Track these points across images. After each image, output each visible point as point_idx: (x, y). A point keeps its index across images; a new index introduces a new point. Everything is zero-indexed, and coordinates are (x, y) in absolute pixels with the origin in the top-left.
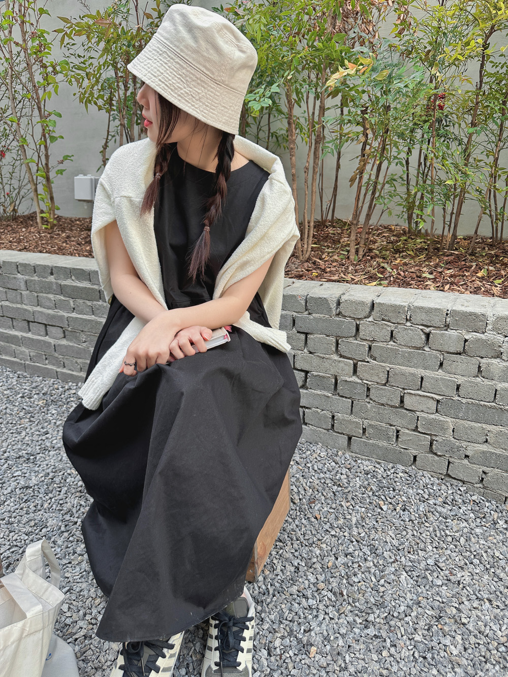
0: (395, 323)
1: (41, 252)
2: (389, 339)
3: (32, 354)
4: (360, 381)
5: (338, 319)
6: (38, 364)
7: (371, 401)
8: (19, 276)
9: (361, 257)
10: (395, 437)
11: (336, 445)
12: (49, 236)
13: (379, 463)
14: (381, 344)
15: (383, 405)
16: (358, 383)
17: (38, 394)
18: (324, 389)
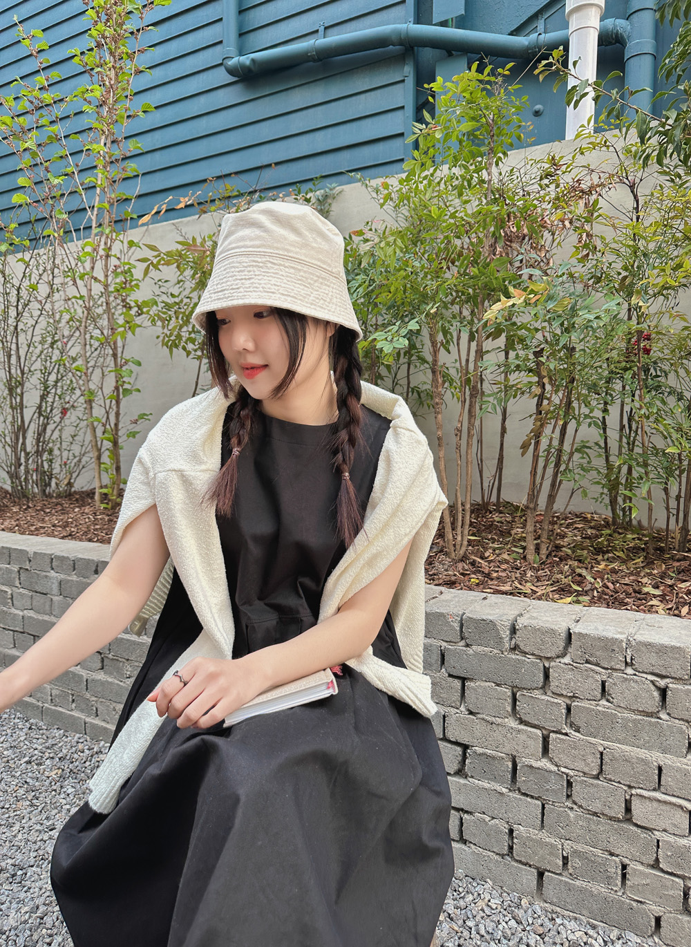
0: (607, 669)
1: (90, 540)
2: (599, 695)
3: (54, 692)
4: (554, 768)
5: (514, 657)
6: (60, 709)
7: (575, 807)
8: (53, 574)
9: (544, 557)
10: (620, 878)
11: (518, 885)
12: (107, 518)
13: (594, 927)
14: (585, 704)
15: (595, 814)
16: (551, 772)
17: (52, 758)
18: (495, 779)
